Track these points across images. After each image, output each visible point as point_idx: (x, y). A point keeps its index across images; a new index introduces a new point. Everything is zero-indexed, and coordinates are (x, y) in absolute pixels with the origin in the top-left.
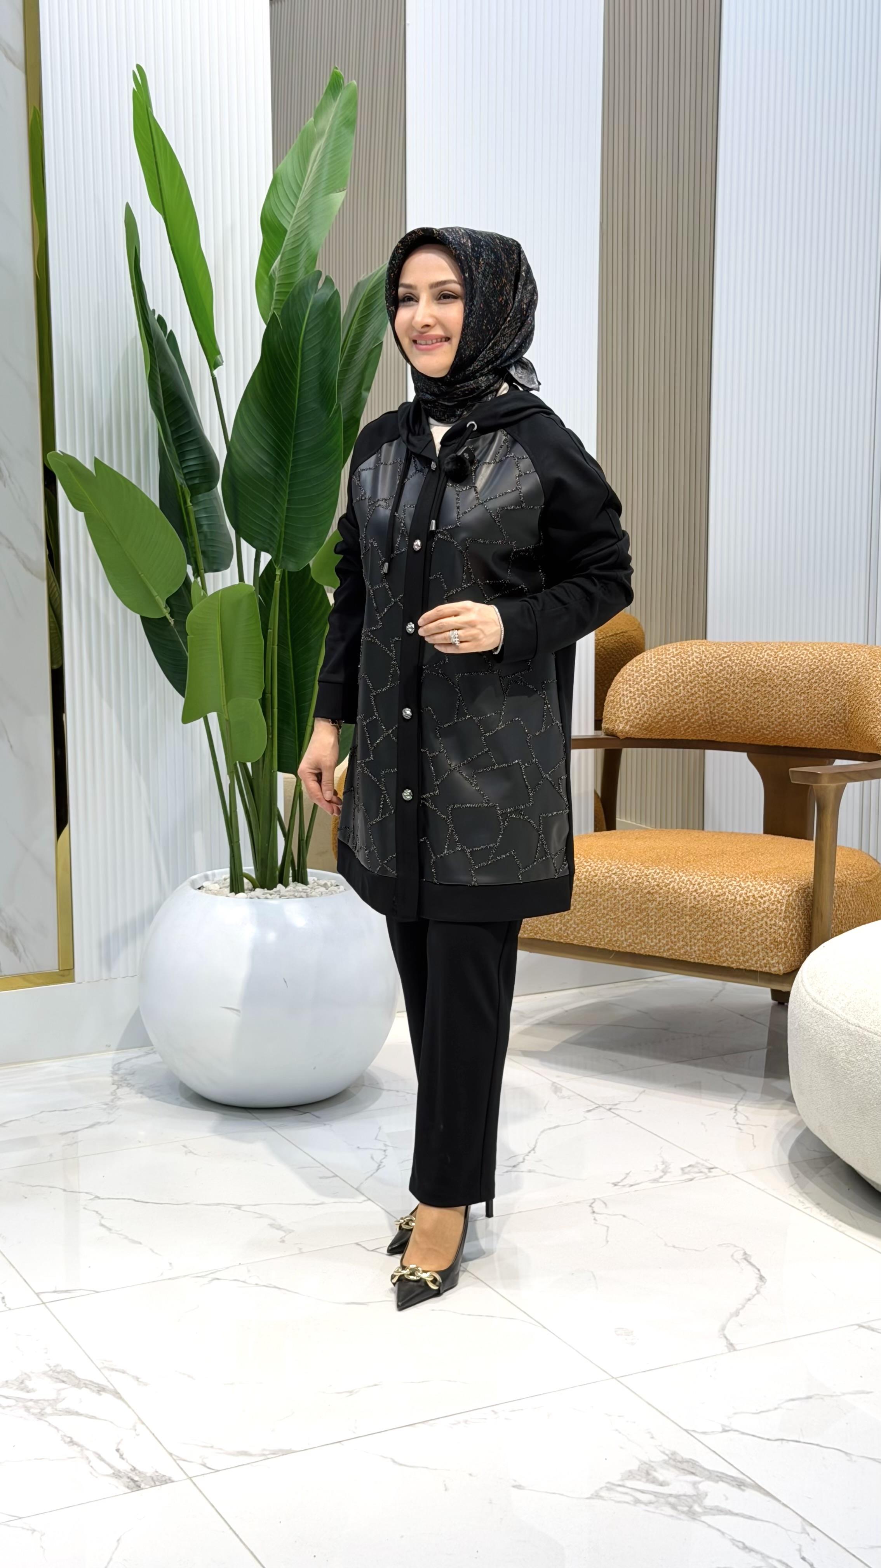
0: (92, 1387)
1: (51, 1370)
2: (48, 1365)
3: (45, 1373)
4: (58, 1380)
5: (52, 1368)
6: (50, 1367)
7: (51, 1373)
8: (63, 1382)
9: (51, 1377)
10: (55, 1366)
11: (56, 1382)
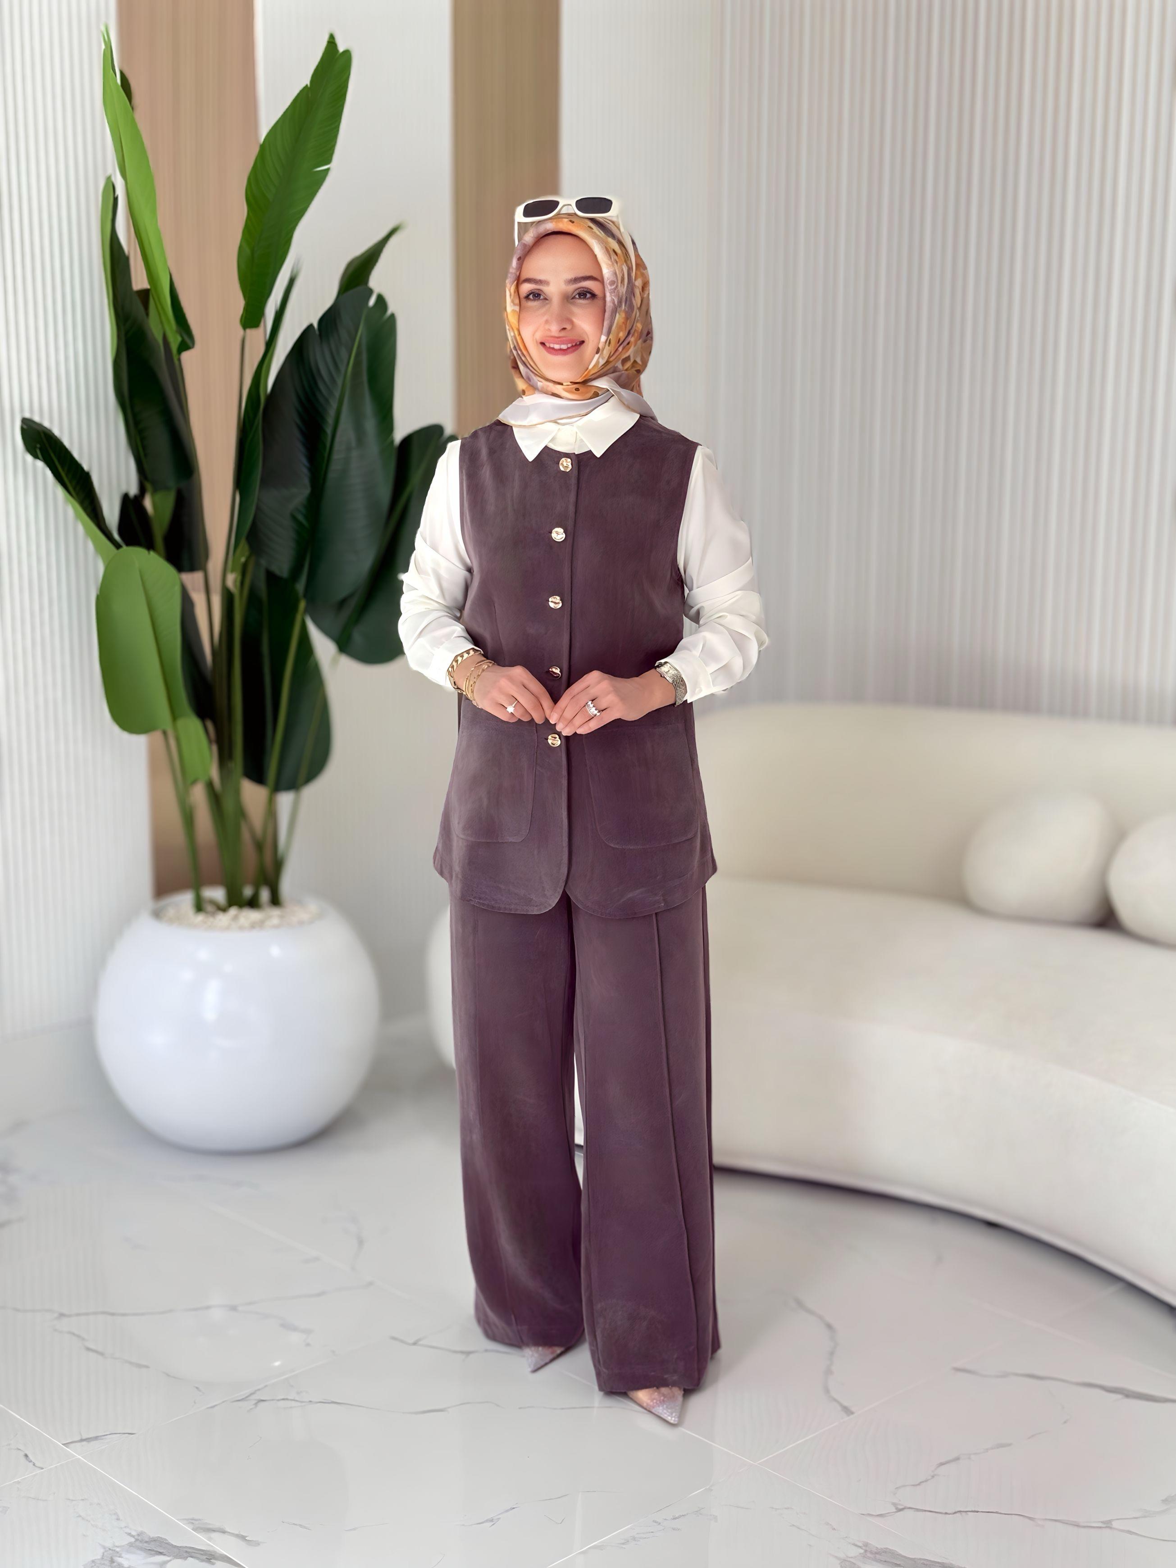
0: (198, 1556)
1: (137, 1540)
2: (129, 1534)
3: (131, 1545)
4: (153, 1553)
5: (136, 1537)
6: (133, 1536)
7: (138, 1543)
8: (161, 1553)
9: (141, 1549)
10: (138, 1535)
11: (153, 1555)
